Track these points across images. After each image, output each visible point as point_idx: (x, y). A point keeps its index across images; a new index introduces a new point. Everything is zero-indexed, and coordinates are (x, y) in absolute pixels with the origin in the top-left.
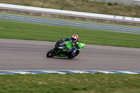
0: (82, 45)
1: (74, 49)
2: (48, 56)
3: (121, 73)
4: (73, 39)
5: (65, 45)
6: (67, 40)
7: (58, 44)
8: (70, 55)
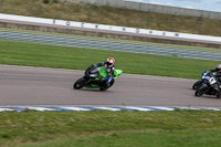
0: (118, 72)
1: (108, 77)
2: (75, 87)
3: (63, 110)
4: (109, 64)
5: (98, 72)
6: (100, 65)
7: (89, 71)
8: (103, 85)
